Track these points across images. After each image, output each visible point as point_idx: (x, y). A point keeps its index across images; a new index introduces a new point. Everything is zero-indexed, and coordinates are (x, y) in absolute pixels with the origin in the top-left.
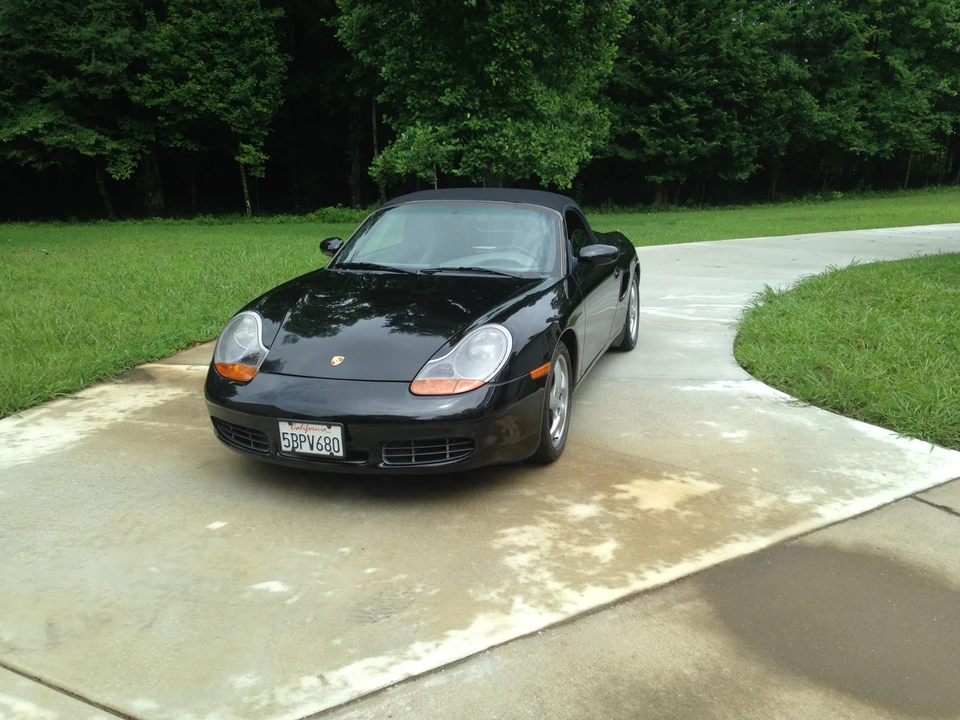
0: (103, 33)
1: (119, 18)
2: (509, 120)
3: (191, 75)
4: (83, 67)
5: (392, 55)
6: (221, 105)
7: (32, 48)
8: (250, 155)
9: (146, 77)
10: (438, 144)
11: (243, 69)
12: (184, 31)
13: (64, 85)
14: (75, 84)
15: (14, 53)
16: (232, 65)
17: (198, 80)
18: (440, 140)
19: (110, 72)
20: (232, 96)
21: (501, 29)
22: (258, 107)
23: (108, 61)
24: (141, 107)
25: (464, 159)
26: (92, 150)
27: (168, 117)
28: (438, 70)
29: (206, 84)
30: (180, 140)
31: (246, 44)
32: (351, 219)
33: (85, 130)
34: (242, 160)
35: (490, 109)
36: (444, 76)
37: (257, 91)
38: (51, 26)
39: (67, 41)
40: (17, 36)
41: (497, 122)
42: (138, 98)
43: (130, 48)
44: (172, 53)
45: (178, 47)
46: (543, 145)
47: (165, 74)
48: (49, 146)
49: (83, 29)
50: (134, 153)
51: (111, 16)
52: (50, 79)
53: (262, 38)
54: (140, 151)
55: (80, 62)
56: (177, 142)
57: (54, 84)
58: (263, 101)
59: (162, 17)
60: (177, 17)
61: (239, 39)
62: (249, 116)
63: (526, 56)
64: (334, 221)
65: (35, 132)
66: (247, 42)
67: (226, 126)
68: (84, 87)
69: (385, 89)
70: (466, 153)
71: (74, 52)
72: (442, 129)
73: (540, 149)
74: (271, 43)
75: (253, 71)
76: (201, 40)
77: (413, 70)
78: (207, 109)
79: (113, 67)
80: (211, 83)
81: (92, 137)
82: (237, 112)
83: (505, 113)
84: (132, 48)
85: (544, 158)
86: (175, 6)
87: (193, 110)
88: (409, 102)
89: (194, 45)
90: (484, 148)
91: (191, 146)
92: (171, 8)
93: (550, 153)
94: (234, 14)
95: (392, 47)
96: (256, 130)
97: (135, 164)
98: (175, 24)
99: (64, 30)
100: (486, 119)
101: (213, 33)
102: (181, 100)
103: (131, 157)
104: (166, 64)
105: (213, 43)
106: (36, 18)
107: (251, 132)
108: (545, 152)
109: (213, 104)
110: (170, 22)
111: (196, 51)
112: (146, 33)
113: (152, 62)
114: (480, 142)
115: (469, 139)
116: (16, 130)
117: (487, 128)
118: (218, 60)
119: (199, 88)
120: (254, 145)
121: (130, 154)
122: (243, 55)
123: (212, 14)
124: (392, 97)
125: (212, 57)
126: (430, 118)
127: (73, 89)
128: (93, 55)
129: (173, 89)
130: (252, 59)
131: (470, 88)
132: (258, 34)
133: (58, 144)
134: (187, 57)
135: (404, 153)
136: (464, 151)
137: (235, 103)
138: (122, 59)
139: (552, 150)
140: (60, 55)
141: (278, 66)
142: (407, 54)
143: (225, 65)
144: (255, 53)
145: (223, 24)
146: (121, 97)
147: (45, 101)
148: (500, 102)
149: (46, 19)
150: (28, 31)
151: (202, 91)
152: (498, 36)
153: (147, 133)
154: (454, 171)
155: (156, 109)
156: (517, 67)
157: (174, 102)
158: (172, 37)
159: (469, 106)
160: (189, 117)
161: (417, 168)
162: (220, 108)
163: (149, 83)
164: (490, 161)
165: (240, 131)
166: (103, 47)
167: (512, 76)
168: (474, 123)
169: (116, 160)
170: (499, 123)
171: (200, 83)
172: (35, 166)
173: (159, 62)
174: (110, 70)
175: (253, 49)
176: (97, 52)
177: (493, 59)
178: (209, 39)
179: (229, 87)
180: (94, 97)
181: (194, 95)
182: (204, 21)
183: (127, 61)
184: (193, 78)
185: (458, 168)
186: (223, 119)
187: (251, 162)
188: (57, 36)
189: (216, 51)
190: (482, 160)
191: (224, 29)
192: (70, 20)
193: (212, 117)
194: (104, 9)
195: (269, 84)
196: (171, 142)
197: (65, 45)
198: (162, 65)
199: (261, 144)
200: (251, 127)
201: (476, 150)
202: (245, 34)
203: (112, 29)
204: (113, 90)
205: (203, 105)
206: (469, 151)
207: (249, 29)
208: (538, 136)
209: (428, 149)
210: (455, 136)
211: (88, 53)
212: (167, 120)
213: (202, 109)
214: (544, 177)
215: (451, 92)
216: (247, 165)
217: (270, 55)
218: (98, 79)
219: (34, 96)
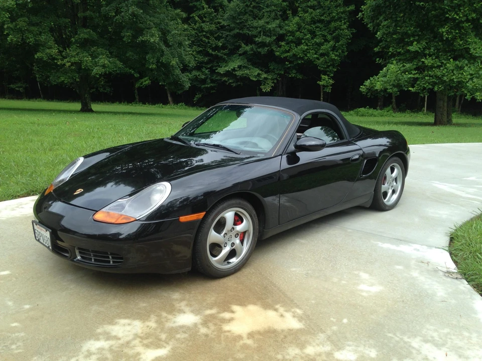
0: (268, 23)
1: (276, 15)
2: (451, 60)
3: (303, 41)
4: (257, 39)
5: (384, 25)
6: (315, 56)
7: (238, 31)
8: (326, 81)
9: (283, 43)
10: (403, 74)
11: (329, 37)
12: (303, 20)
13: (248, 48)
14: (252, 47)
15: (230, 33)
16: (324, 36)
17: (307, 44)
18: (404, 72)
19: (268, 41)
20: (321, 51)
21: (452, 7)
22: (333, 56)
23: (268, 36)
24: (279, 57)
25: (418, 82)
26: (256, 78)
27: (291, 62)
28: (409, 32)
29: (310, 46)
30: (294, 73)
31: (332, 25)
32: (372, 115)
33: (255, 68)
34: (321, 83)
35: (440, 54)
36: (413, 36)
37: (334, 48)
38: (247, 21)
39: (252, 27)
40: (233, 25)
41: (443, 61)
42: (278, 53)
43: (278, 29)
44: (297, 31)
45: (299, 28)
46: (471, 75)
47: (292, 42)
48: (238, 76)
49: (260, 21)
50: (273, 80)
51: (273, 14)
52: (243, 45)
53: (341, 21)
54: (276, 79)
55: (256, 36)
56: (293, 74)
57: (244, 47)
58: (336, 53)
59: (295, 13)
60: (302, 13)
61: (329, 22)
62: (328, 61)
63: (467, 21)
64: (363, 115)
65: (234, 70)
66: (333, 23)
67: (316, 66)
68: (256, 49)
69: (380, 44)
70: (420, 79)
71: (255, 32)
72: (408, 65)
73: (469, 77)
74: (345, 23)
75: (333, 38)
76: (311, 24)
77: (395, 33)
78: (309, 58)
79: (269, 39)
80: (312, 45)
81: (256, 71)
82: (322, 59)
83: (450, 56)
84: (279, 29)
85: (470, 82)
86: (301, 8)
87: (302, 58)
88: (391, 50)
89: (307, 26)
90: (432, 76)
91: (300, 77)
92: (299, 9)
93: (475, 80)
94: (328, 10)
95: (385, 20)
96: (331, 68)
97: (273, 85)
98: (300, 17)
99: (252, 22)
100: (437, 60)
101: (317, 20)
102: (297, 54)
103: (272, 81)
104: (293, 37)
105: (316, 25)
106: (241, 17)
107: (328, 69)
108: (472, 79)
109: (312, 55)
110: (298, 16)
111: (308, 30)
112: (286, 22)
113: (287, 36)
114: (430, 73)
115: (424, 71)
116: (227, 69)
117: (436, 65)
118: (318, 34)
119: (306, 47)
120: (328, 75)
121: (271, 80)
122: (330, 30)
123: (318, 11)
124: (383, 48)
125: (314, 32)
126: (402, 60)
127: (252, 49)
128: (262, 34)
129: (294, 49)
130: (334, 32)
131: (430, 42)
132: (340, 19)
133: (242, 75)
134: (303, 33)
135: (382, 79)
136: (419, 78)
137: (322, 55)
138: (274, 35)
139: (477, 78)
140: (248, 34)
141: (347, 35)
142: (394, 24)
143: (320, 36)
144: (336, 29)
145: (321, 16)
146: (271, 52)
147: (240, 55)
148: (447, 49)
149: (245, 17)
150: (237, 23)
151: (307, 49)
152: (450, 11)
153: (280, 70)
154: (410, 89)
155: (286, 59)
156: (460, 28)
157: (294, 55)
158: (298, 24)
159: (427, 52)
160: (300, 62)
161: (389, 87)
162: (315, 57)
163: (284, 46)
164: (434, 84)
165: (322, 69)
166: (267, 29)
167: (457, 33)
168: (428, 61)
169: (265, 83)
170: (445, 62)
171: (307, 45)
172: (232, 84)
173: (290, 36)
174: (268, 40)
175: (335, 27)
176: (264, 32)
177: (446, 24)
178: (314, 23)
179: (320, 46)
180: (260, 53)
181: (304, 51)
182: (313, 15)
183: (276, 35)
184: (304, 43)
185: (413, 87)
186: (315, 63)
187: (325, 84)
188: (249, 25)
189: (317, 29)
190: (429, 83)
191: (322, 18)
192: (255, 17)
193: (310, 62)
194: (270, 11)
195: (340, 45)
196: (290, 74)
197: (251, 29)
198: (291, 37)
199: (332, 75)
200: (328, 67)
201: (426, 78)
202: (333, 20)
203: (272, 20)
204: (268, 50)
205: (307, 56)
206: (422, 78)
207: (335, 17)
208: (469, 70)
209: (396, 76)
210: (415, 69)
211: (260, 32)
212: (290, 64)
213: (306, 58)
214: (468, 94)
215: (416, 44)
216: (324, 86)
217: (343, 30)
218: (263, 45)
219: (236, 53)
